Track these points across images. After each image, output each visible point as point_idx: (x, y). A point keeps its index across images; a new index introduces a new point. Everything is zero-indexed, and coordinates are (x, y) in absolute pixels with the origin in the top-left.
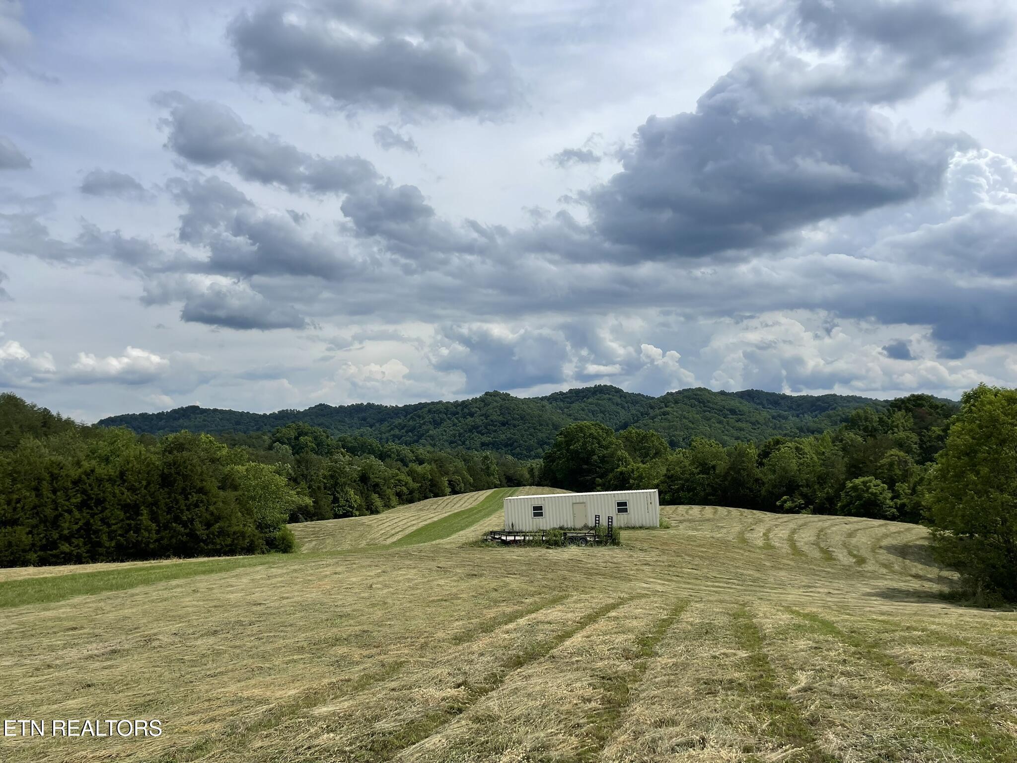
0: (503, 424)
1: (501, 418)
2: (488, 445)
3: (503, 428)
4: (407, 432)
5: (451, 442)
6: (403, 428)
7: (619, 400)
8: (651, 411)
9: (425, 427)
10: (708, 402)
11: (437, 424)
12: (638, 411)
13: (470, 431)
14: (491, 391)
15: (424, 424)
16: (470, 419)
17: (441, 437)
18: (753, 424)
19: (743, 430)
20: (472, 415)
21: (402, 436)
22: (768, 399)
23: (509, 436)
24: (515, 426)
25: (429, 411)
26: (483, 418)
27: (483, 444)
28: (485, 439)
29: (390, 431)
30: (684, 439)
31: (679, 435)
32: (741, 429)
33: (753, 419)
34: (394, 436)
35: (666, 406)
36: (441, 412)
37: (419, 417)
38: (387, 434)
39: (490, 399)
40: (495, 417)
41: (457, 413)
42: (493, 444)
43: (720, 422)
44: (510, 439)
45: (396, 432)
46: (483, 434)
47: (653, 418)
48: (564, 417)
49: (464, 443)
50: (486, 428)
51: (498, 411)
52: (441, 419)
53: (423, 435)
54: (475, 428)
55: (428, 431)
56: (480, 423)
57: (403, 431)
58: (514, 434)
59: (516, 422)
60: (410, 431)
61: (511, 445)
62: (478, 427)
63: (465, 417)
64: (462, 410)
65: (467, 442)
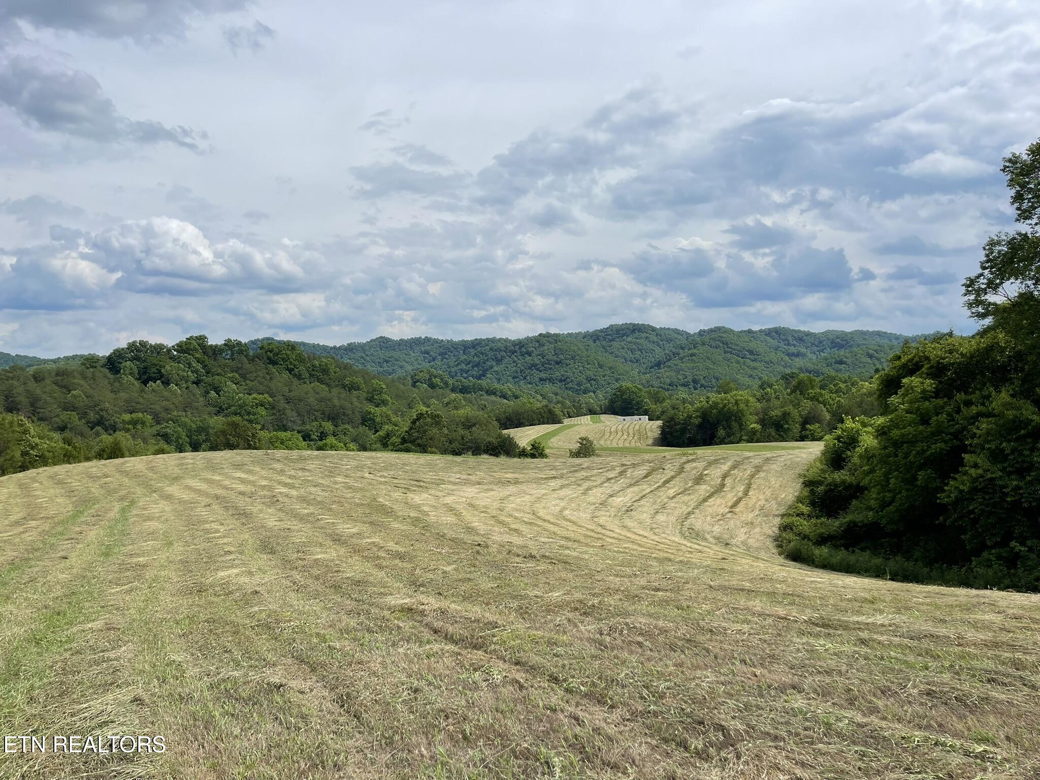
0: (557, 363)
1: (555, 358)
2: (545, 380)
3: (557, 366)
4: (473, 367)
5: (514, 378)
6: (469, 363)
7: (655, 339)
8: (681, 351)
9: (488, 363)
10: (731, 343)
11: (499, 361)
12: (671, 351)
13: (530, 368)
14: (544, 332)
15: (487, 360)
16: (528, 358)
17: (504, 373)
18: (767, 363)
19: (757, 369)
20: (529, 354)
21: (468, 371)
22: (793, 336)
23: (562, 373)
24: (567, 365)
25: (491, 349)
26: (540, 357)
27: (541, 380)
28: (543, 375)
29: (457, 366)
30: (704, 378)
31: (700, 375)
32: (755, 368)
33: (767, 359)
34: (462, 370)
35: (695, 347)
36: (501, 350)
37: (482, 354)
38: (455, 368)
39: (544, 340)
40: (550, 357)
41: (516, 352)
42: (550, 380)
43: (738, 362)
44: (563, 376)
45: (463, 366)
46: (541, 371)
47: (681, 359)
48: (606, 355)
49: (525, 378)
50: (543, 366)
51: (553, 352)
52: (502, 357)
53: (487, 370)
54: (533, 366)
55: (491, 367)
56: (538, 362)
57: (470, 366)
58: (566, 372)
59: (568, 362)
60: (476, 366)
61: (565, 380)
62: (536, 365)
63: (522, 355)
64: (520, 348)
65: (528, 378)
